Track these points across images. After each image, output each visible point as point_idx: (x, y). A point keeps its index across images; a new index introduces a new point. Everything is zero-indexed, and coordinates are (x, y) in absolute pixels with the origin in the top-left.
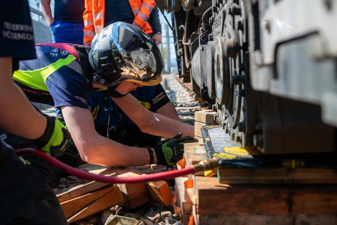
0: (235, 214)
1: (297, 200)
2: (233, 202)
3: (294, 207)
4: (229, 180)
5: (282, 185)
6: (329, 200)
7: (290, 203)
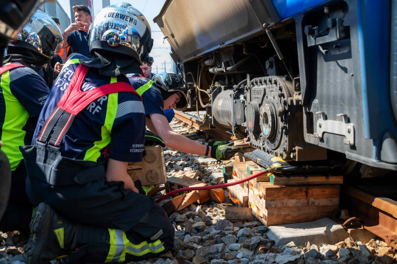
0: (282, 199)
1: (310, 191)
2: (281, 194)
3: (308, 195)
4: (278, 183)
5: (302, 185)
6: (324, 191)
7: (307, 193)
